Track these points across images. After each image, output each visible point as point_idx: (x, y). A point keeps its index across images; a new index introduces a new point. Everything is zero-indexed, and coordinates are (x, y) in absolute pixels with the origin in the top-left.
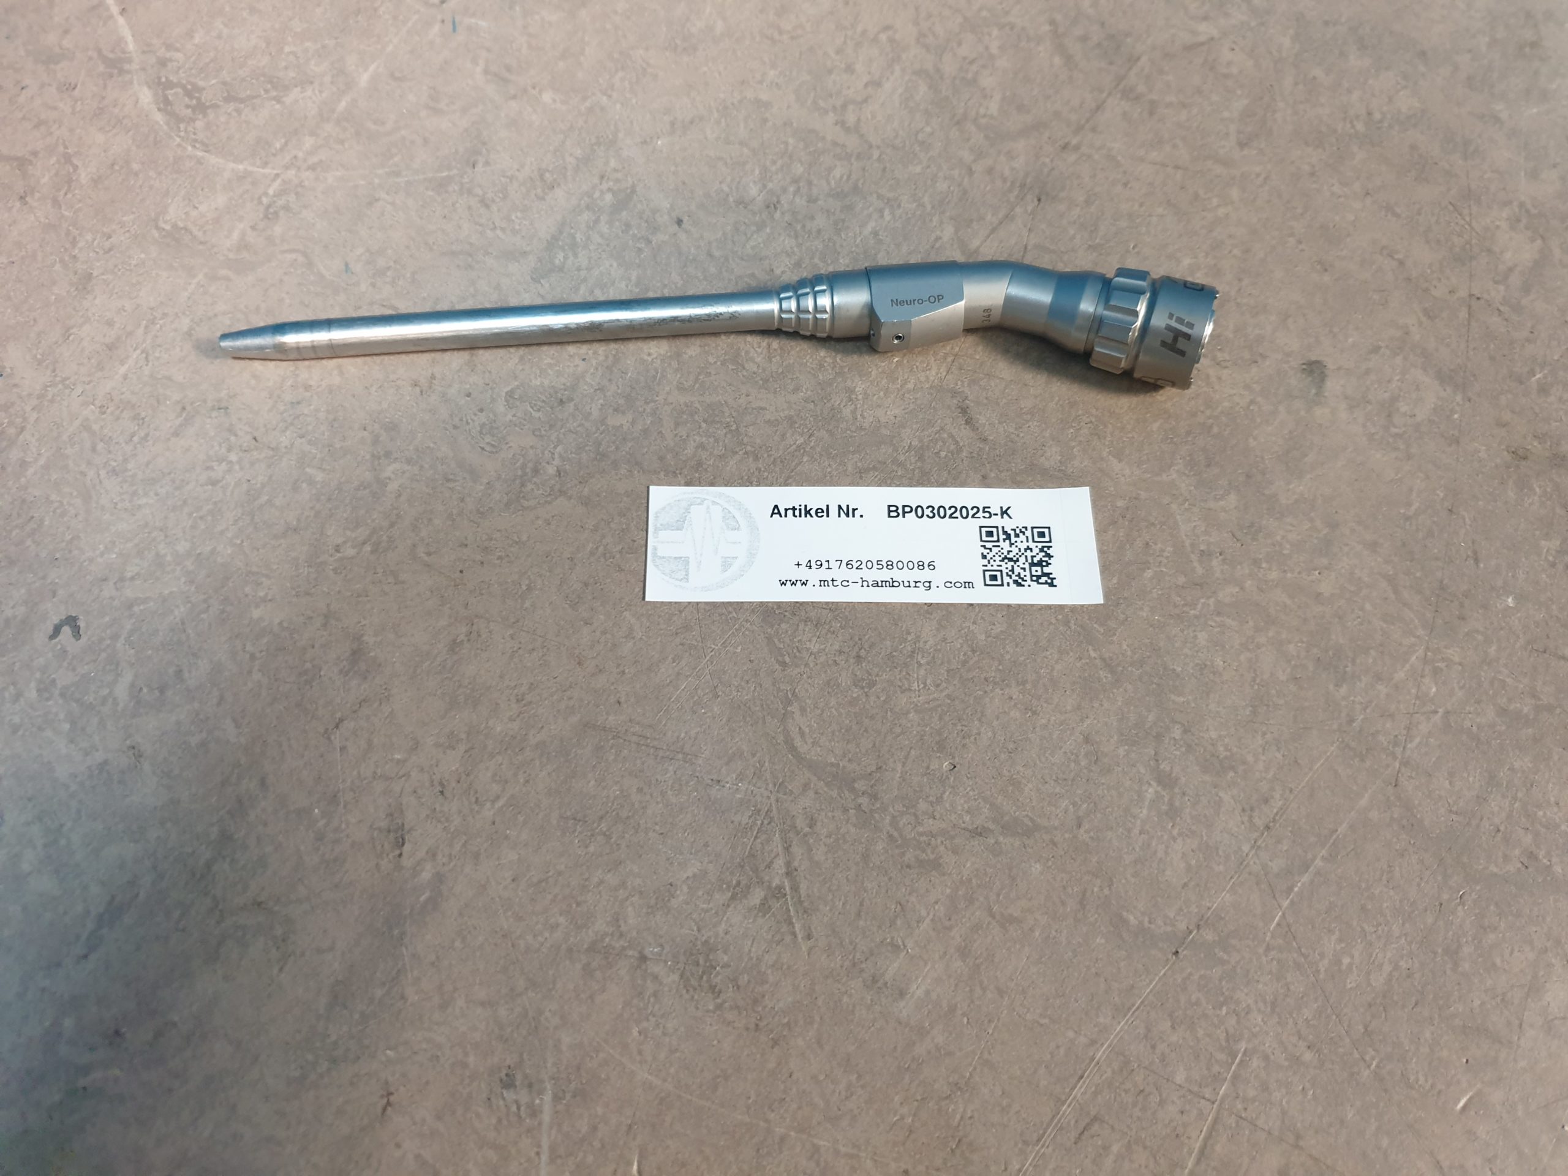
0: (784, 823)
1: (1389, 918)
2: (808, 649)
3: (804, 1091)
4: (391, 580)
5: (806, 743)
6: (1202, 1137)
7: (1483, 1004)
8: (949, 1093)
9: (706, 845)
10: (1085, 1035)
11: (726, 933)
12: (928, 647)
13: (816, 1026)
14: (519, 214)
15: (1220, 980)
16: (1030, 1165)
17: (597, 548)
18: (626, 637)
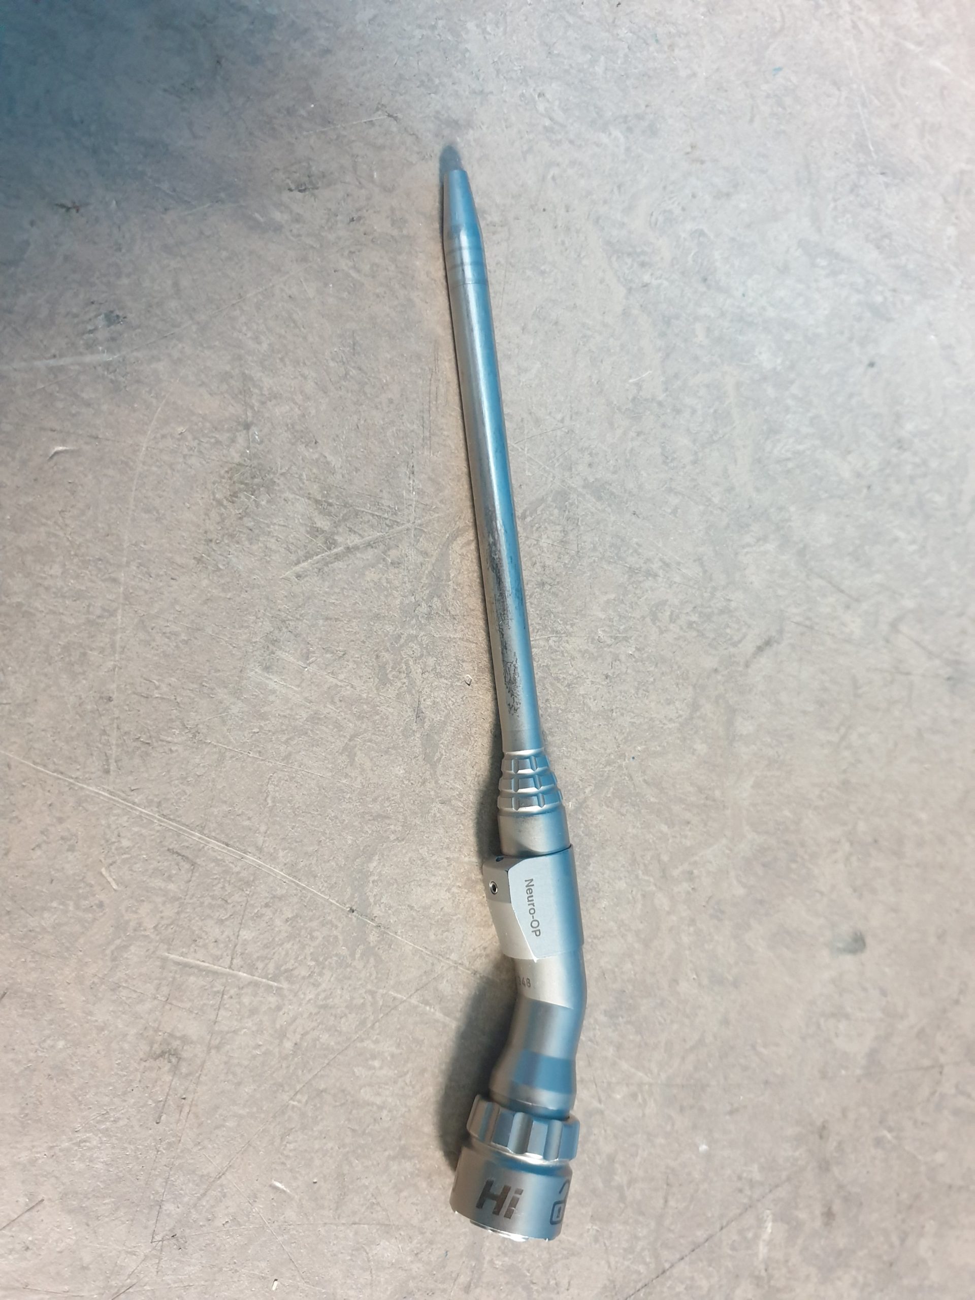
0: (390, 539)
1: (420, 1094)
2: (540, 537)
3: (162, 593)
4: (525, 147)
5: (461, 549)
6: (198, 962)
7: (367, 1187)
8: (189, 726)
9: (357, 470)
10: (264, 841)
11: (285, 500)
12: (564, 644)
13: (222, 595)
14: (851, 221)
15: (336, 955)
16: (141, 812)
17: (589, 329)
18: (519, 367)
